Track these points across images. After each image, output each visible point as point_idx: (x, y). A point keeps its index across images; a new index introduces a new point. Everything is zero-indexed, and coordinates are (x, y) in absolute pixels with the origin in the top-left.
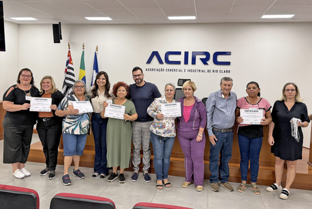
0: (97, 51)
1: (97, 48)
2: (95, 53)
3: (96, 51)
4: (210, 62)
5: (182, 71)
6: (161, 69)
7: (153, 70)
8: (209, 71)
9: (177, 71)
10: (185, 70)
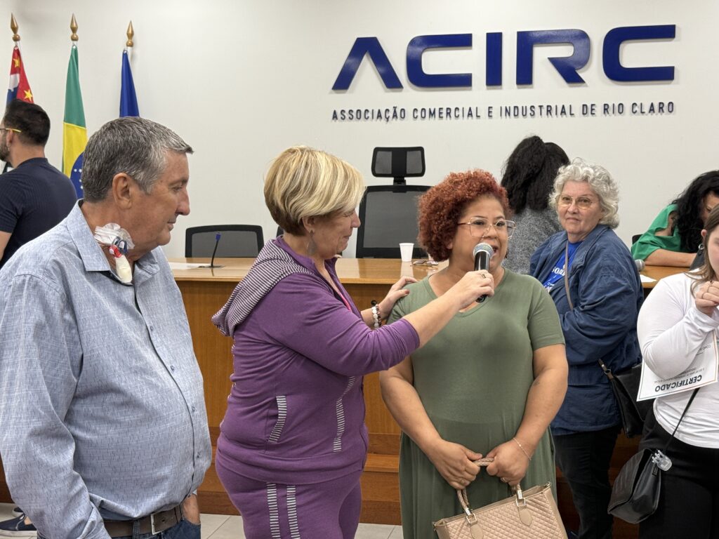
0: (131, 45)
1: (131, 35)
2: (125, 56)
3: (129, 48)
4: (593, 71)
5: (478, 116)
6: (395, 112)
7: (359, 115)
8: (587, 110)
9: (457, 117)
10: (489, 112)
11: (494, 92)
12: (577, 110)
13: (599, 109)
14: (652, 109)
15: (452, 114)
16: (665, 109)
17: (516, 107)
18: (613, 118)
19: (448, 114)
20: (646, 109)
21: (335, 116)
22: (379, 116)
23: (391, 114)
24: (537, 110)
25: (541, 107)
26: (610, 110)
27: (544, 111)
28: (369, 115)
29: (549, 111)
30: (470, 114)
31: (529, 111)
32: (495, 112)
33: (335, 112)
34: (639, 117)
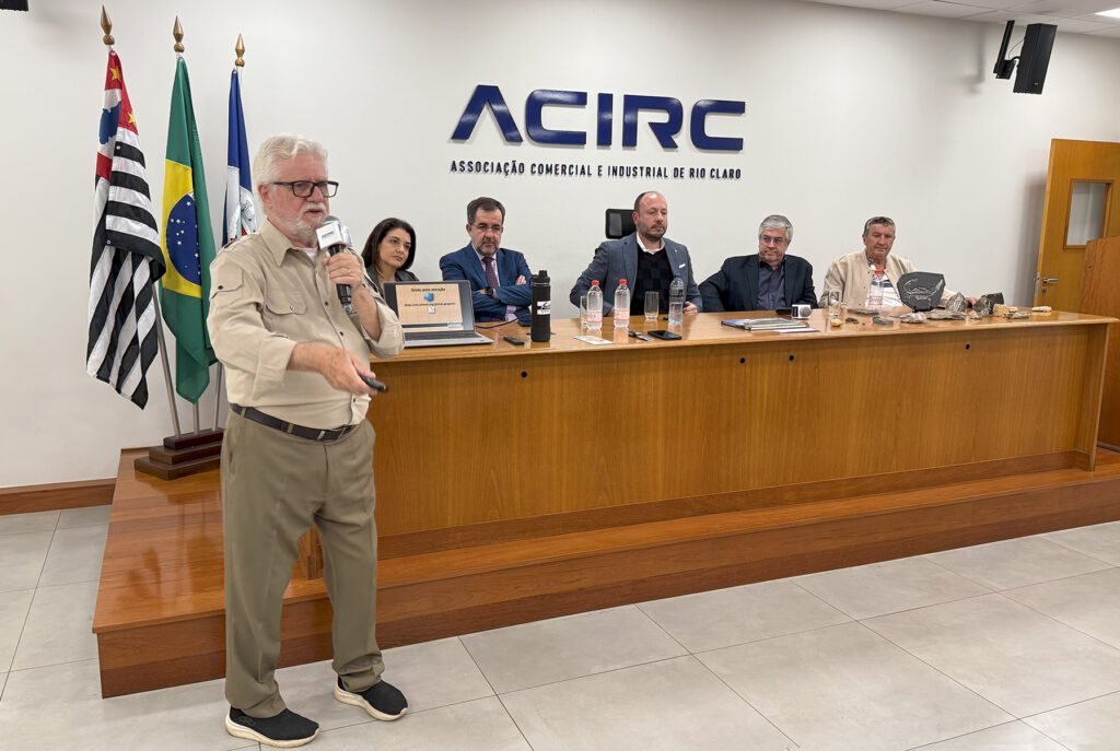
0: (242, 65)
3: (239, 69)
5: (589, 174)
6: (514, 166)
7: (479, 167)
8: (678, 173)
9: (571, 174)
10: (600, 171)
11: (604, 152)
12: (670, 173)
13: (686, 173)
14: (725, 175)
15: (567, 171)
16: (734, 175)
17: (622, 168)
18: (697, 181)
19: (564, 171)
20: (721, 174)
21: (454, 167)
22: (499, 169)
23: (510, 168)
24: (639, 171)
25: (642, 168)
26: (695, 174)
27: (644, 172)
28: (489, 167)
29: (648, 173)
30: (583, 172)
31: (632, 172)
32: (604, 171)
33: (454, 163)
34: (715, 180)
